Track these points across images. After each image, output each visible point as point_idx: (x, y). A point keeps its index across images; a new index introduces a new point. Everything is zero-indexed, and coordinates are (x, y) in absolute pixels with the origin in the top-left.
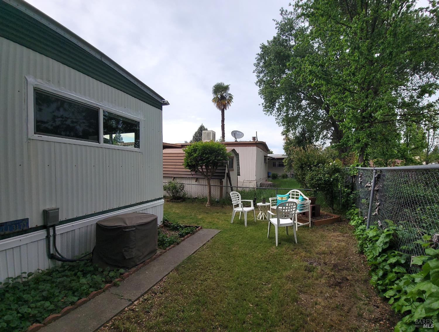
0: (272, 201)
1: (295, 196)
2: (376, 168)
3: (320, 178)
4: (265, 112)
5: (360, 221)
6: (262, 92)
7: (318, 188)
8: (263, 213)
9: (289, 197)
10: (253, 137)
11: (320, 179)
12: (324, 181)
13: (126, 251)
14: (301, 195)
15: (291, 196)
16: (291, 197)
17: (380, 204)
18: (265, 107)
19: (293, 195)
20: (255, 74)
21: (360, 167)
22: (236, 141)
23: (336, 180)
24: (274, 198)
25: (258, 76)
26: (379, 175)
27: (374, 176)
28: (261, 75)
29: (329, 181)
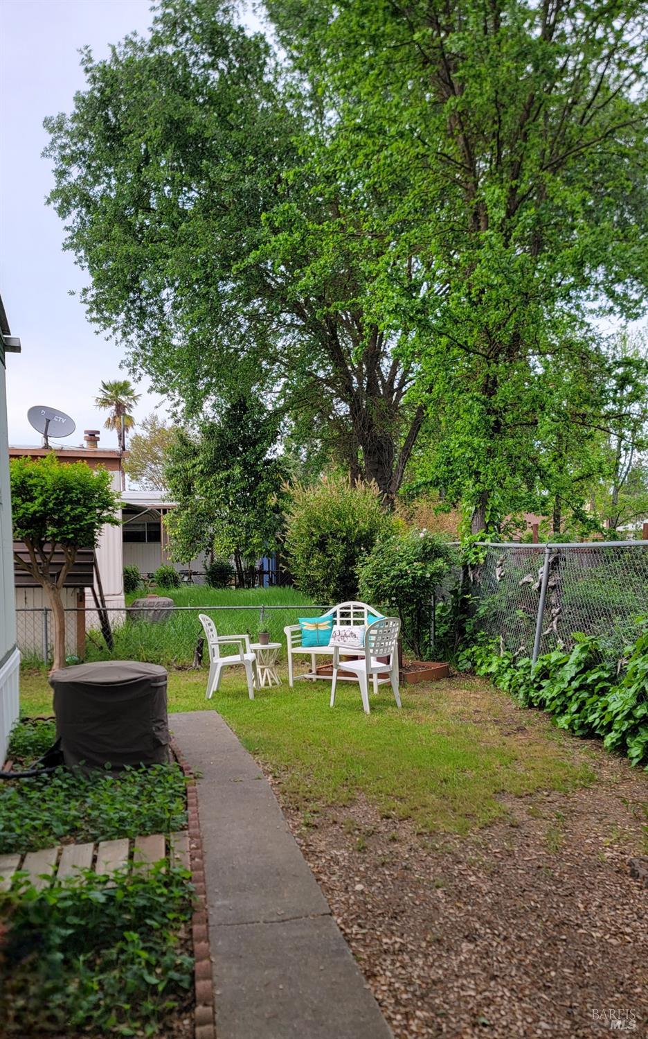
0: (293, 633)
1: (352, 619)
2: (550, 545)
3: (401, 571)
4: (96, 326)
5: (507, 662)
6: (78, 241)
7: (394, 599)
8: (266, 670)
9: (335, 623)
10: (86, 432)
11: (402, 575)
12: (412, 577)
13: (159, 729)
14: (369, 613)
15: (338, 619)
16: (338, 622)
17: (560, 611)
18: (97, 305)
19: (343, 615)
20: (52, 164)
21: (487, 542)
22: (47, 447)
23: (438, 574)
24: (296, 628)
25: (62, 174)
26: (556, 559)
27: (547, 559)
28: (76, 172)
29: (423, 577)
